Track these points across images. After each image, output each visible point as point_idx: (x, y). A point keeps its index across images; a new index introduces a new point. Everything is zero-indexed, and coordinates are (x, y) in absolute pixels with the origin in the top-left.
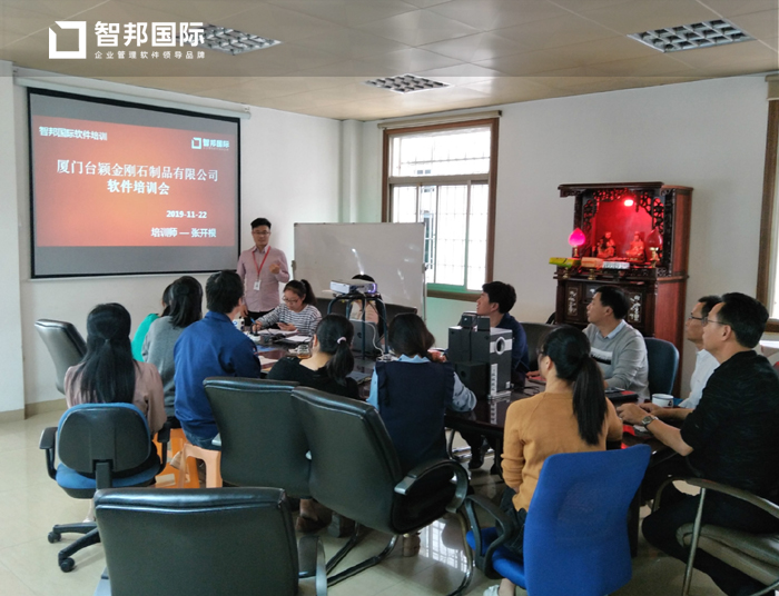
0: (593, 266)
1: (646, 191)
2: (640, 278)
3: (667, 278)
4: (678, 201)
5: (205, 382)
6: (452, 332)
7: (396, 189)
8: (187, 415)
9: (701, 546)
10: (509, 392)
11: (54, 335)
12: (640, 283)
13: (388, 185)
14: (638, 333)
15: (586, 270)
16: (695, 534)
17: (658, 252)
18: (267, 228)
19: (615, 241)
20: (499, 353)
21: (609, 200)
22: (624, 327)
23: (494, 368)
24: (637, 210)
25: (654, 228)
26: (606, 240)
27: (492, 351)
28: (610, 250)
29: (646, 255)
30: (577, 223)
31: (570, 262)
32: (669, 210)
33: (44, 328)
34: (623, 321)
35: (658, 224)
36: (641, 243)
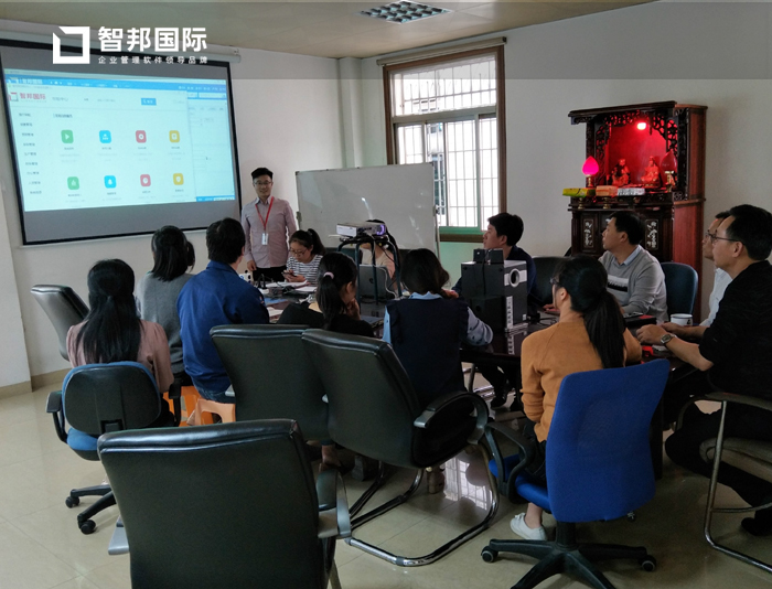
0: (607, 194)
1: (659, 112)
2: (657, 204)
3: (683, 202)
4: (692, 121)
5: (212, 331)
6: (464, 268)
7: (400, 130)
8: (197, 370)
9: (723, 459)
10: (526, 324)
11: (52, 300)
12: (656, 209)
13: (392, 125)
14: (654, 259)
15: (600, 199)
16: (718, 449)
17: (673, 175)
18: (269, 178)
19: (629, 169)
20: (514, 285)
21: (622, 125)
22: (640, 252)
23: (509, 300)
24: (651, 133)
25: (668, 150)
26: (620, 168)
27: (506, 284)
28: (625, 177)
29: (661, 179)
30: (590, 151)
31: (584, 192)
32: (683, 131)
33: (42, 293)
34: (640, 247)
35: (673, 146)
36: (655, 168)
